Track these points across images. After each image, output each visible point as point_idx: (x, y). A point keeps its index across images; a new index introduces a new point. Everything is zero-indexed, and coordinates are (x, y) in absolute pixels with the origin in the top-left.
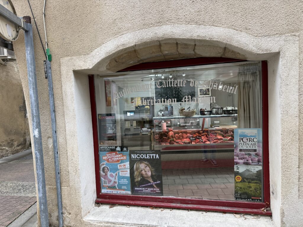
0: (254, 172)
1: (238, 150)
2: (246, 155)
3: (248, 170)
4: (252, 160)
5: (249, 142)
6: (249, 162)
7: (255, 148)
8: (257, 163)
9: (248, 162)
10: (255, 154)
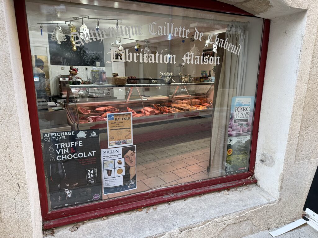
0: (244, 143)
1: (233, 121)
2: (239, 125)
3: (238, 142)
4: (243, 131)
5: (244, 111)
6: (241, 133)
7: (247, 118)
8: (247, 133)
9: (239, 133)
10: (246, 124)
